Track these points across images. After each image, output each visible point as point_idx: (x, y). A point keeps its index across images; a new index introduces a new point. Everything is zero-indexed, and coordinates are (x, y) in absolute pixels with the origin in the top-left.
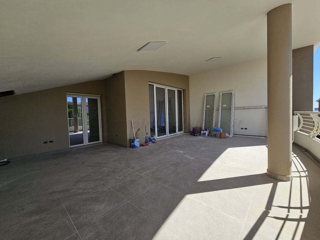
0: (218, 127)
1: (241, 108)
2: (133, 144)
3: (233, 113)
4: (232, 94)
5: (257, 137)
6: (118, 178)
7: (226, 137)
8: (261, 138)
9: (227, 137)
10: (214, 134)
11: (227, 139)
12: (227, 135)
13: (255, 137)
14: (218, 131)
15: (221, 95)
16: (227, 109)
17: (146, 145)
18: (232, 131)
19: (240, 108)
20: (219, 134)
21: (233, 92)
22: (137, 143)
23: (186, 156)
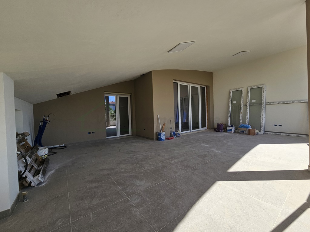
0: (245, 123)
1: (274, 103)
2: (160, 137)
3: (264, 109)
4: (263, 88)
5: (295, 135)
6: (150, 163)
7: (255, 134)
8: (300, 136)
9: (257, 134)
10: (241, 130)
11: (257, 135)
12: (257, 131)
13: (292, 135)
14: (246, 127)
15: (249, 90)
16: (257, 104)
17: (171, 139)
18: (263, 128)
19: (272, 103)
20: (247, 130)
21: (264, 87)
22: (163, 136)
23: (212, 150)
